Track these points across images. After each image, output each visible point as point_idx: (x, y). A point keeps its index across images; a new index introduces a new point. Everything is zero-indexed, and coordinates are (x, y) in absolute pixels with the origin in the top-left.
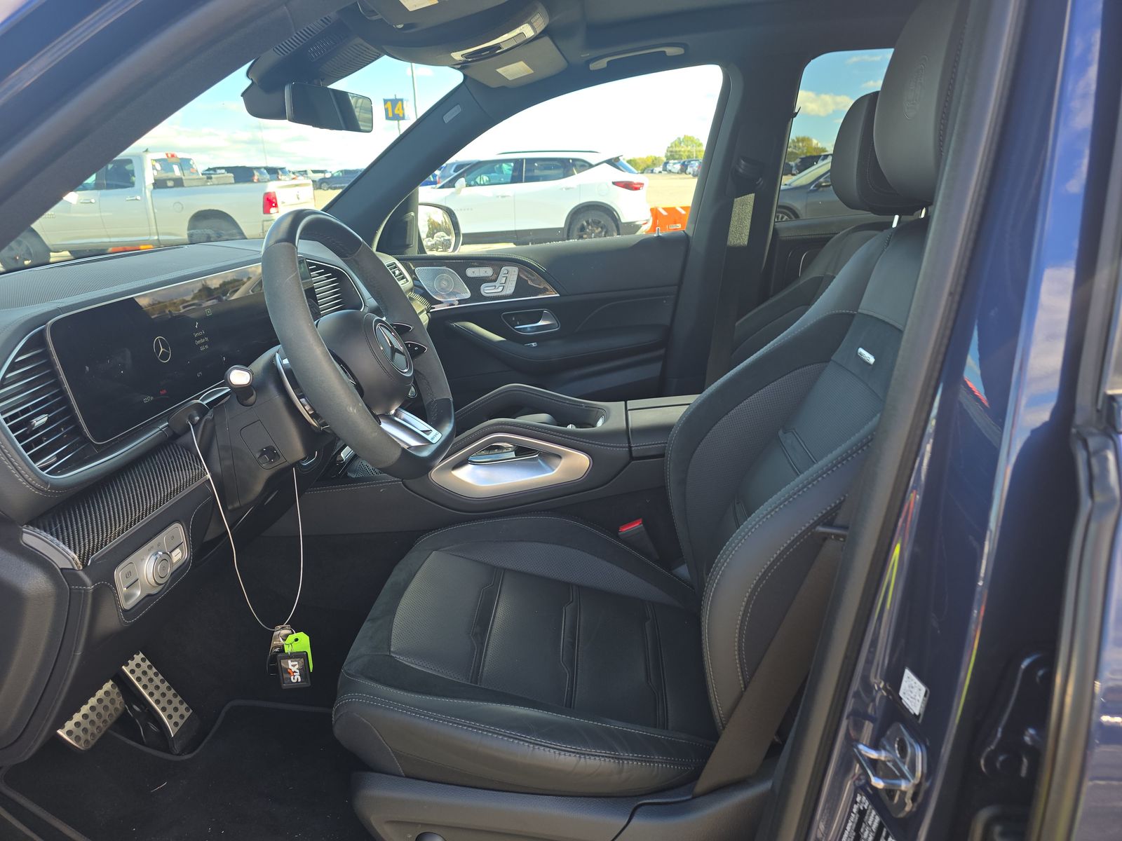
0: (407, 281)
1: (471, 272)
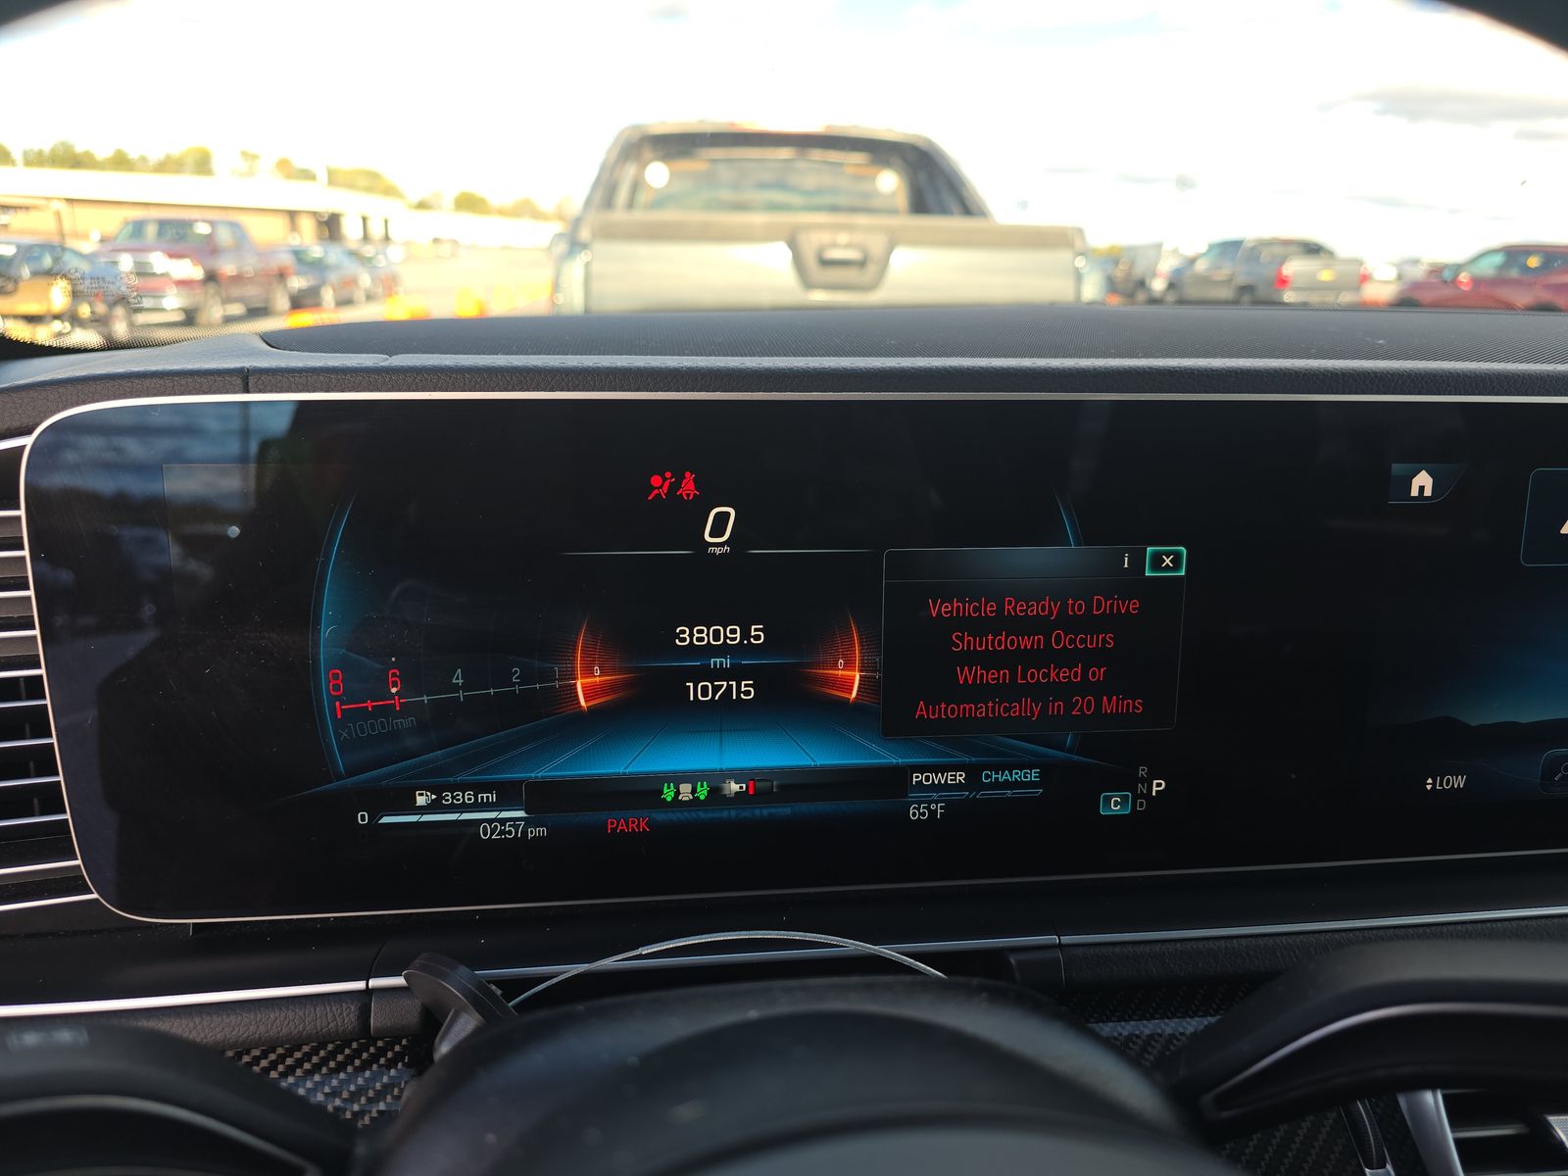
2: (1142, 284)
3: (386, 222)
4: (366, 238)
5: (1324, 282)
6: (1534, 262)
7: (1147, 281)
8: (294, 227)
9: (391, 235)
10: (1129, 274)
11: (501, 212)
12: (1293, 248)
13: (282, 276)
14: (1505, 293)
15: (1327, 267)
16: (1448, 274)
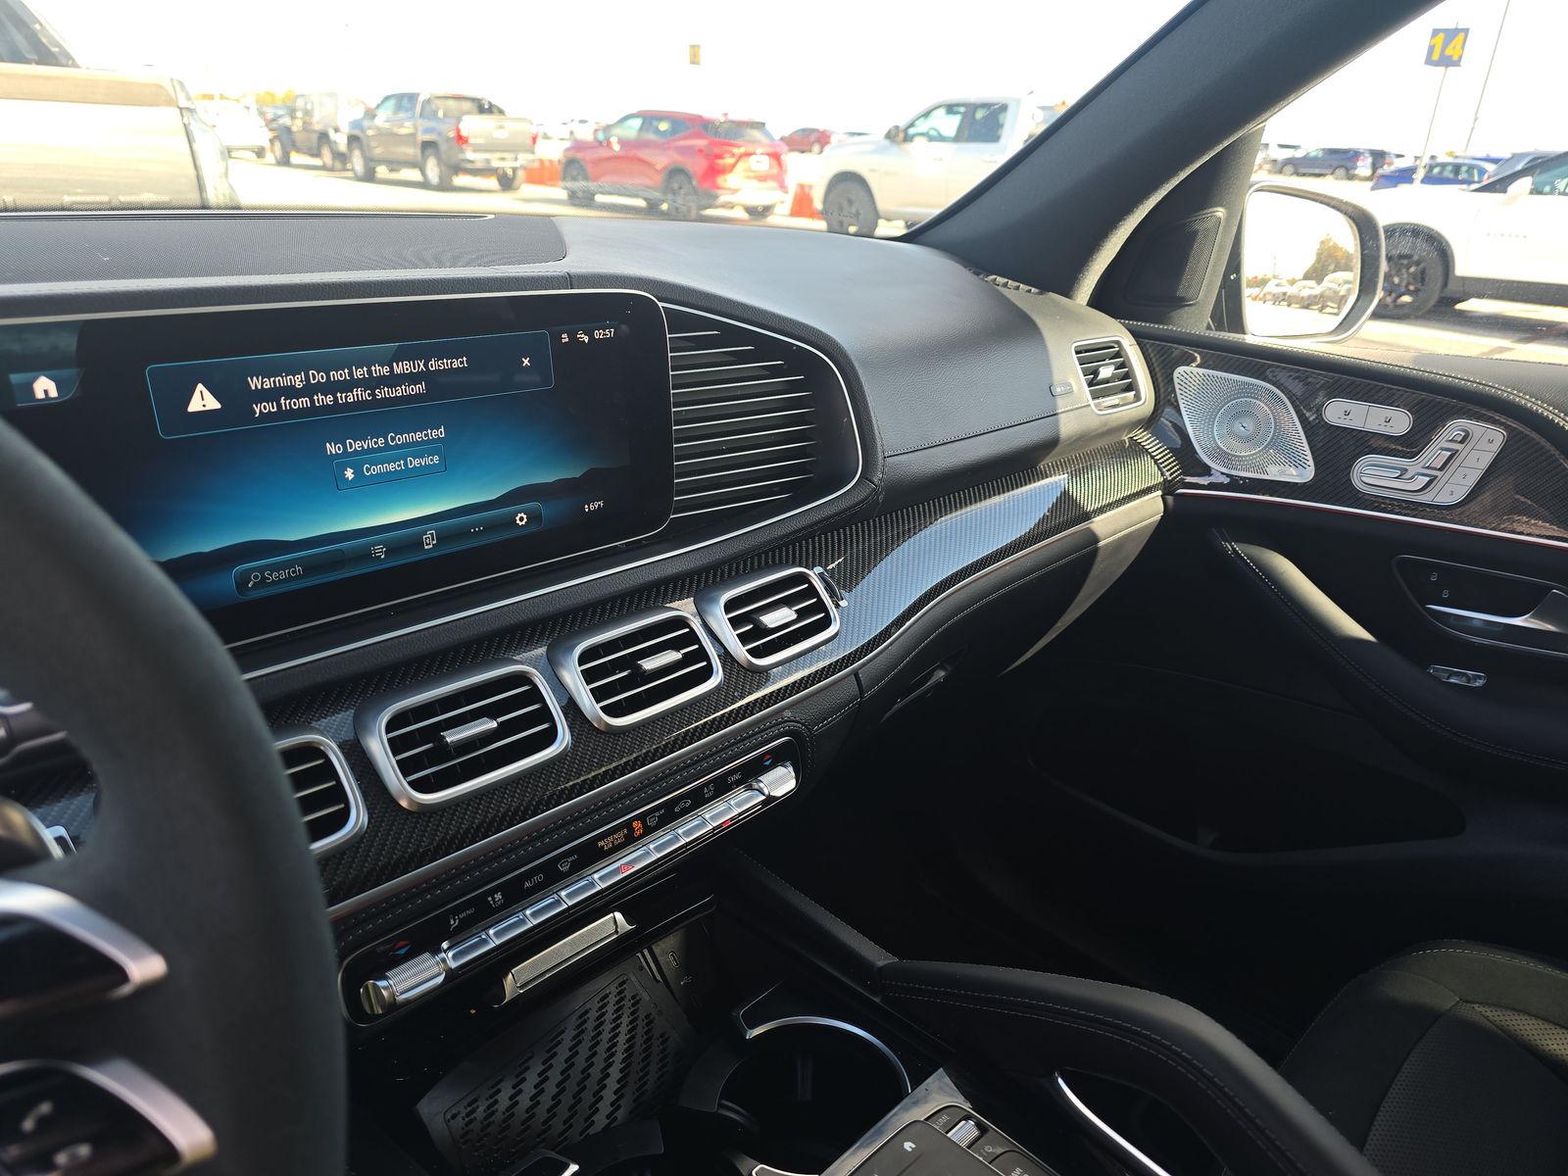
0: (1137, 398)
1: (1339, 412)
2: (324, 136)
5: (497, 141)
6: (664, 126)
7: (329, 134)
10: (308, 126)
12: (467, 105)
14: (645, 154)
15: (502, 126)
16: (601, 136)
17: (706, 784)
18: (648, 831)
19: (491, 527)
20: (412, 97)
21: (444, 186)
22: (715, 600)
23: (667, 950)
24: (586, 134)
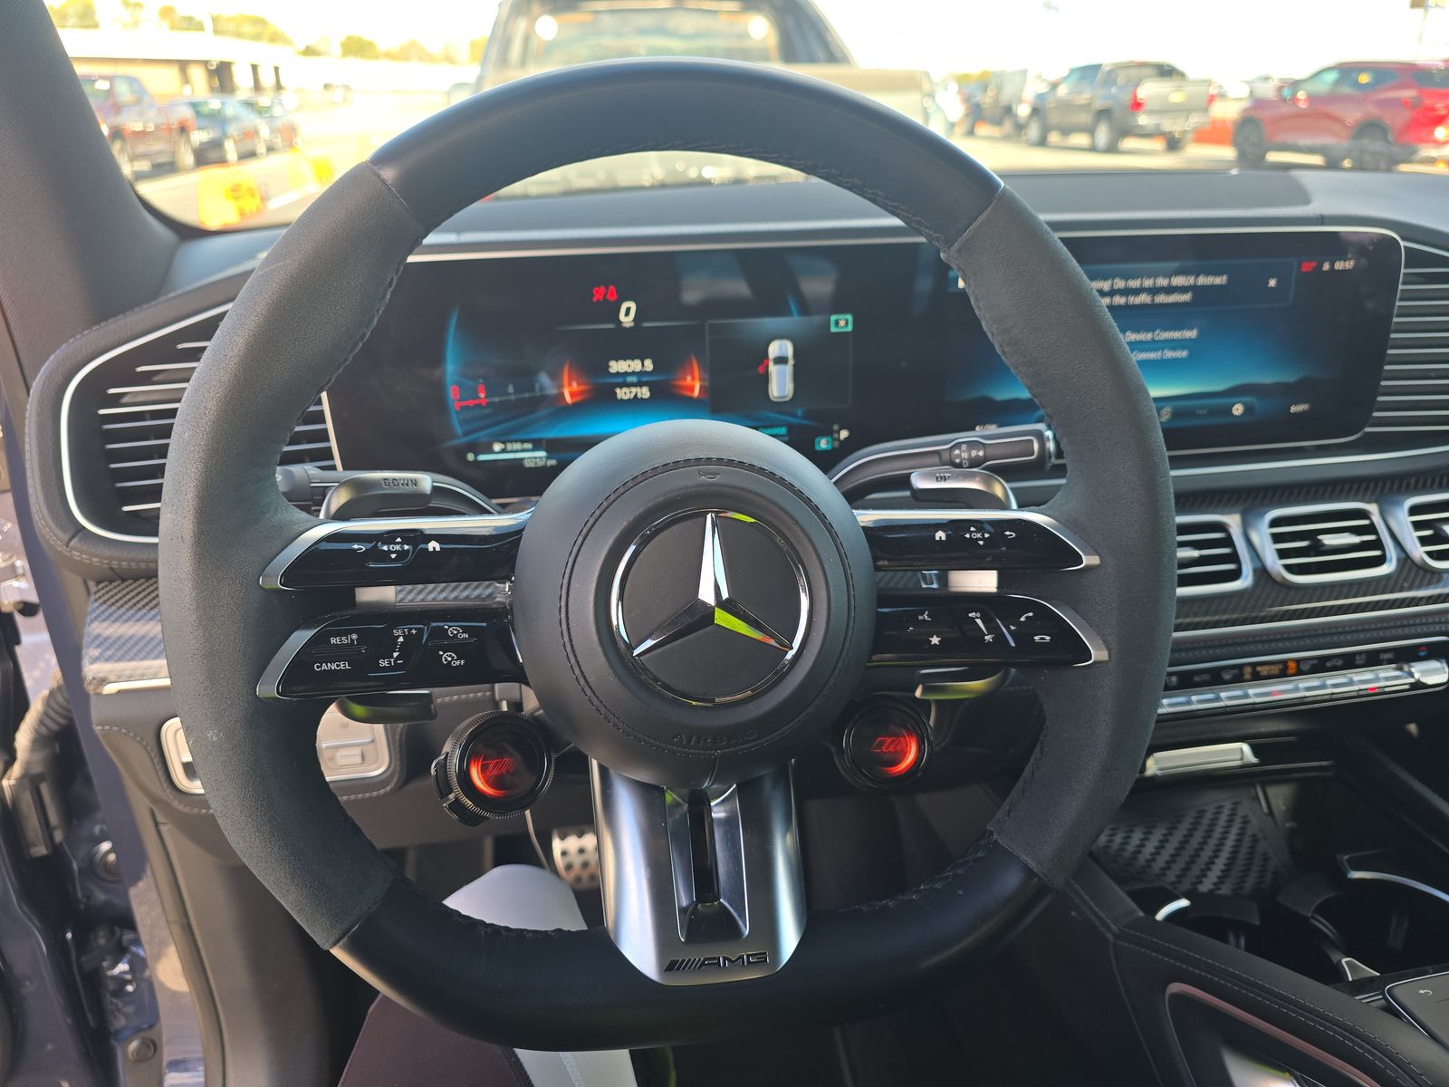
2: (1008, 111)
3: (276, 69)
4: (257, 87)
5: (1174, 103)
6: (1364, 78)
7: (1014, 107)
8: (186, 79)
9: (283, 83)
10: (996, 101)
11: (389, 56)
12: (1148, 71)
13: (183, 129)
14: (1336, 110)
15: (1179, 89)
16: (1287, 93)
17: (1360, 653)
18: (1300, 672)
19: (1213, 412)
20: (1097, 68)
21: (1112, 149)
22: (1400, 504)
23: (1280, 796)
24: (1267, 91)
